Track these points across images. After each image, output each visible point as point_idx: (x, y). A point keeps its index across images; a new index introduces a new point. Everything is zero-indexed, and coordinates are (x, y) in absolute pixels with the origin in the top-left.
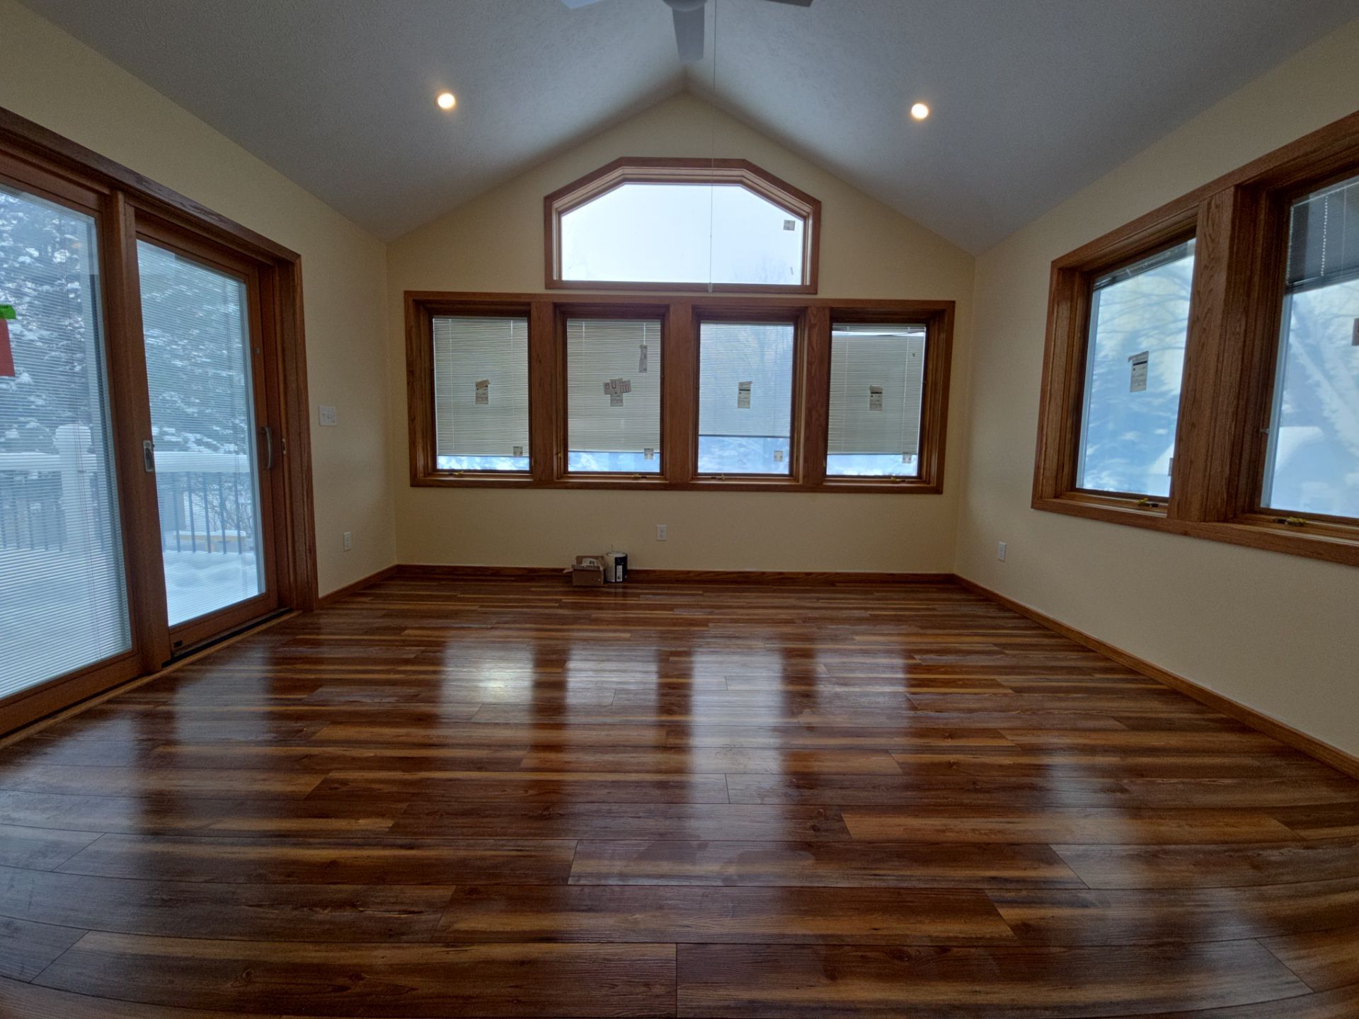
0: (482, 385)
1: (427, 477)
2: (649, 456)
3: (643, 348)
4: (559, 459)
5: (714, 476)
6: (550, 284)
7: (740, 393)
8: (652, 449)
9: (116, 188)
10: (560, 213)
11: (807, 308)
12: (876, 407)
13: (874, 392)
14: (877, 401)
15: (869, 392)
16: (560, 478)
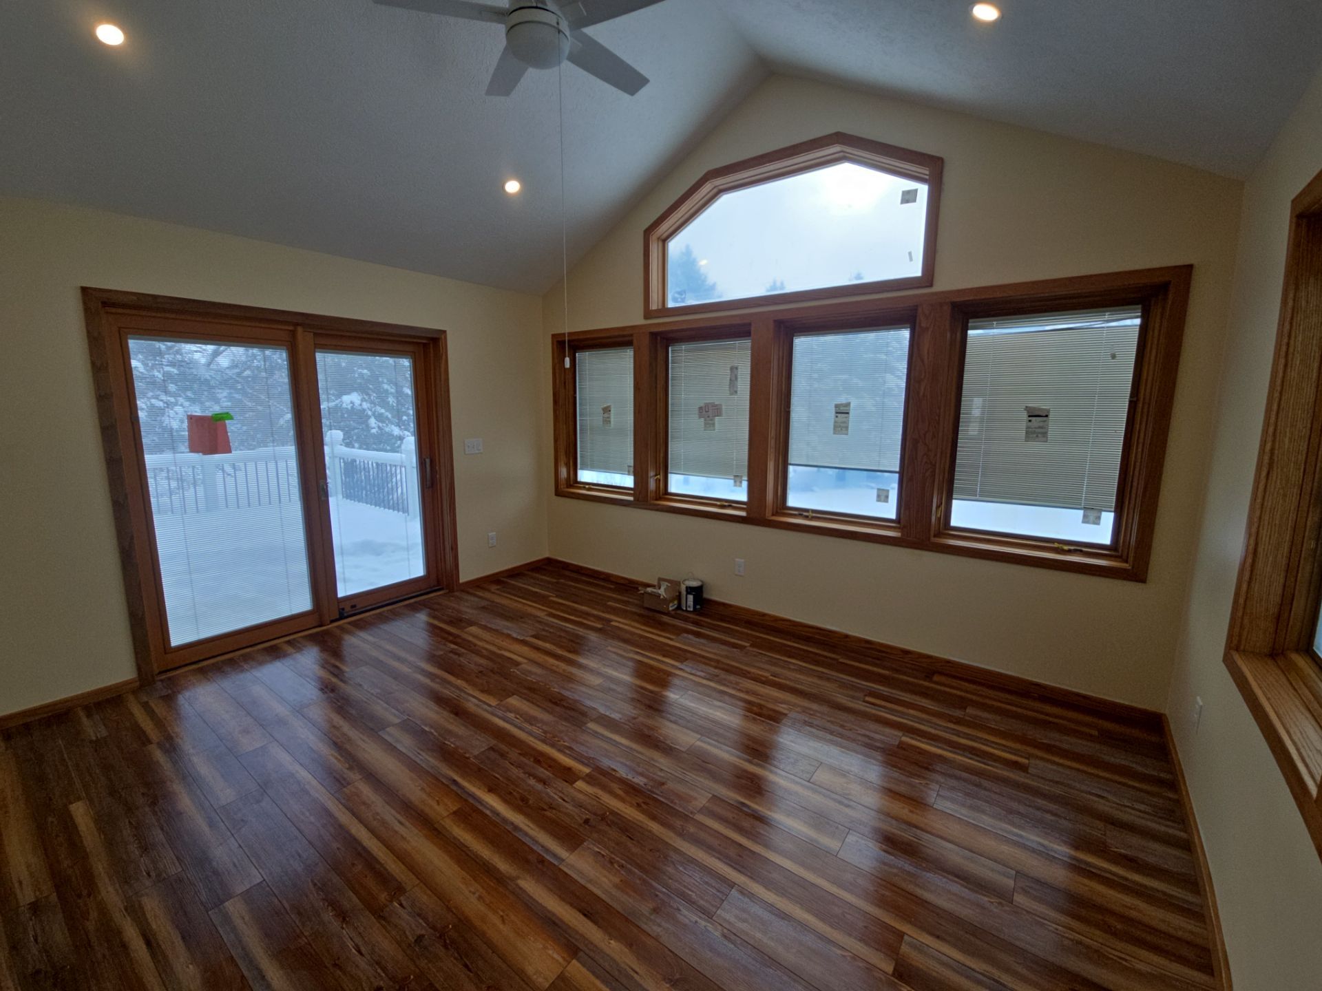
0: (607, 410)
1: (568, 488)
2: (738, 483)
3: (734, 369)
4: (658, 481)
5: (801, 512)
6: (648, 314)
7: (837, 417)
8: (741, 477)
9: (297, 324)
10: (664, 241)
11: (917, 306)
12: (1037, 436)
13: (1034, 414)
14: (1040, 427)
15: (1025, 415)
16: (657, 500)
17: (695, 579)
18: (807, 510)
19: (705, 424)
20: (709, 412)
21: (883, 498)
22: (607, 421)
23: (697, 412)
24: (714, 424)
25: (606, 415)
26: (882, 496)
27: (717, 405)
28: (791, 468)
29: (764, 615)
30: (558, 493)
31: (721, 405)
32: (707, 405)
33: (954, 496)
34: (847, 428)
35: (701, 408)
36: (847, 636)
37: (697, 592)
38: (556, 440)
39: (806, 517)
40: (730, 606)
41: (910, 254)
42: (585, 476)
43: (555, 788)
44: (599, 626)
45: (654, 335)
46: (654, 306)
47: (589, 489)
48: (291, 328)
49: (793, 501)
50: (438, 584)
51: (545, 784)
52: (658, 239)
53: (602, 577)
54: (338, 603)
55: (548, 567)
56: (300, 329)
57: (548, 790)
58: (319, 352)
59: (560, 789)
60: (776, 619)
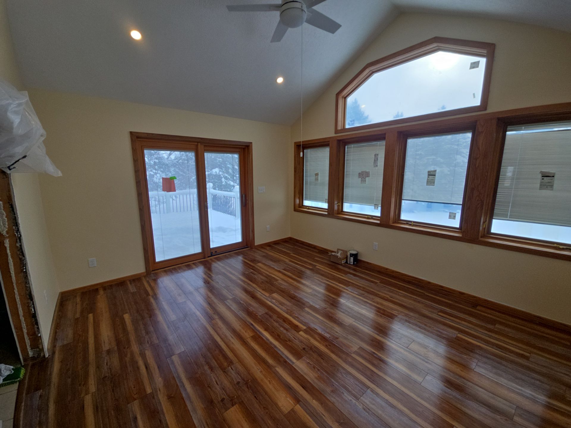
0: (317, 175)
1: (299, 208)
2: (376, 208)
3: (376, 155)
4: (338, 206)
5: (408, 222)
6: (337, 131)
7: (429, 177)
8: (378, 205)
9: (198, 142)
10: (345, 98)
11: (477, 120)
12: (547, 187)
13: (545, 175)
14: (549, 182)
15: (540, 176)
16: (338, 214)
17: (354, 250)
18: (411, 222)
19: (361, 181)
20: (364, 175)
21: (452, 217)
22: (317, 179)
23: (358, 175)
24: (365, 181)
25: (316, 177)
26: (452, 216)
27: (367, 172)
28: (403, 201)
29: (387, 269)
30: (295, 210)
31: (369, 172)
32: (362, 172)
33: (494, 217)
34: (434, 182)
35: (359, 174)
36: (429, 283)
37: (355, 256)
38: (295, 188)
39: (410, 225)
40: (371, 264)
41: (474, 94)
42: (307, 203)
43: (291, 333)
44: (311, 268)
45: (339, 141)
46: (339, 128)
47: (308, 209)
48: (196, 144)
49: (404, 216)
50: (247, 245)
51: (287, 330)
52: (343, 97)
53: (313, 246)
54: (211, 250)
55: (289, 241)
56: (199, 144)
57: (288, 333)
58: (206, 153)
59: (293, 334)
60: (393, 272)
